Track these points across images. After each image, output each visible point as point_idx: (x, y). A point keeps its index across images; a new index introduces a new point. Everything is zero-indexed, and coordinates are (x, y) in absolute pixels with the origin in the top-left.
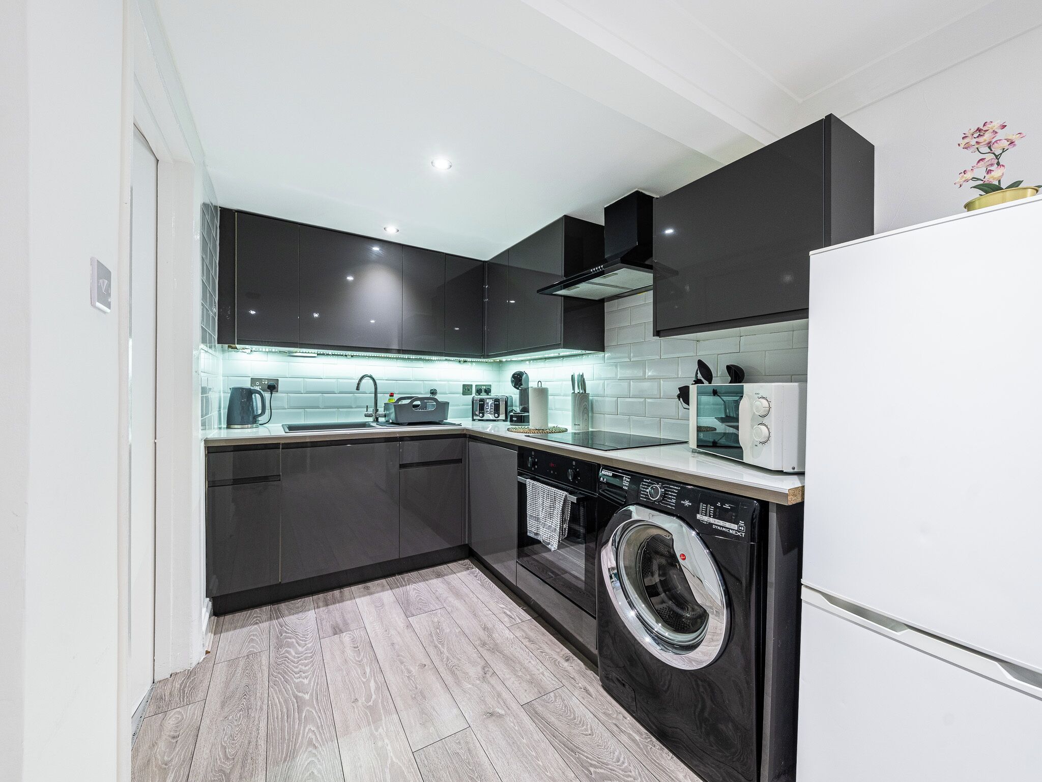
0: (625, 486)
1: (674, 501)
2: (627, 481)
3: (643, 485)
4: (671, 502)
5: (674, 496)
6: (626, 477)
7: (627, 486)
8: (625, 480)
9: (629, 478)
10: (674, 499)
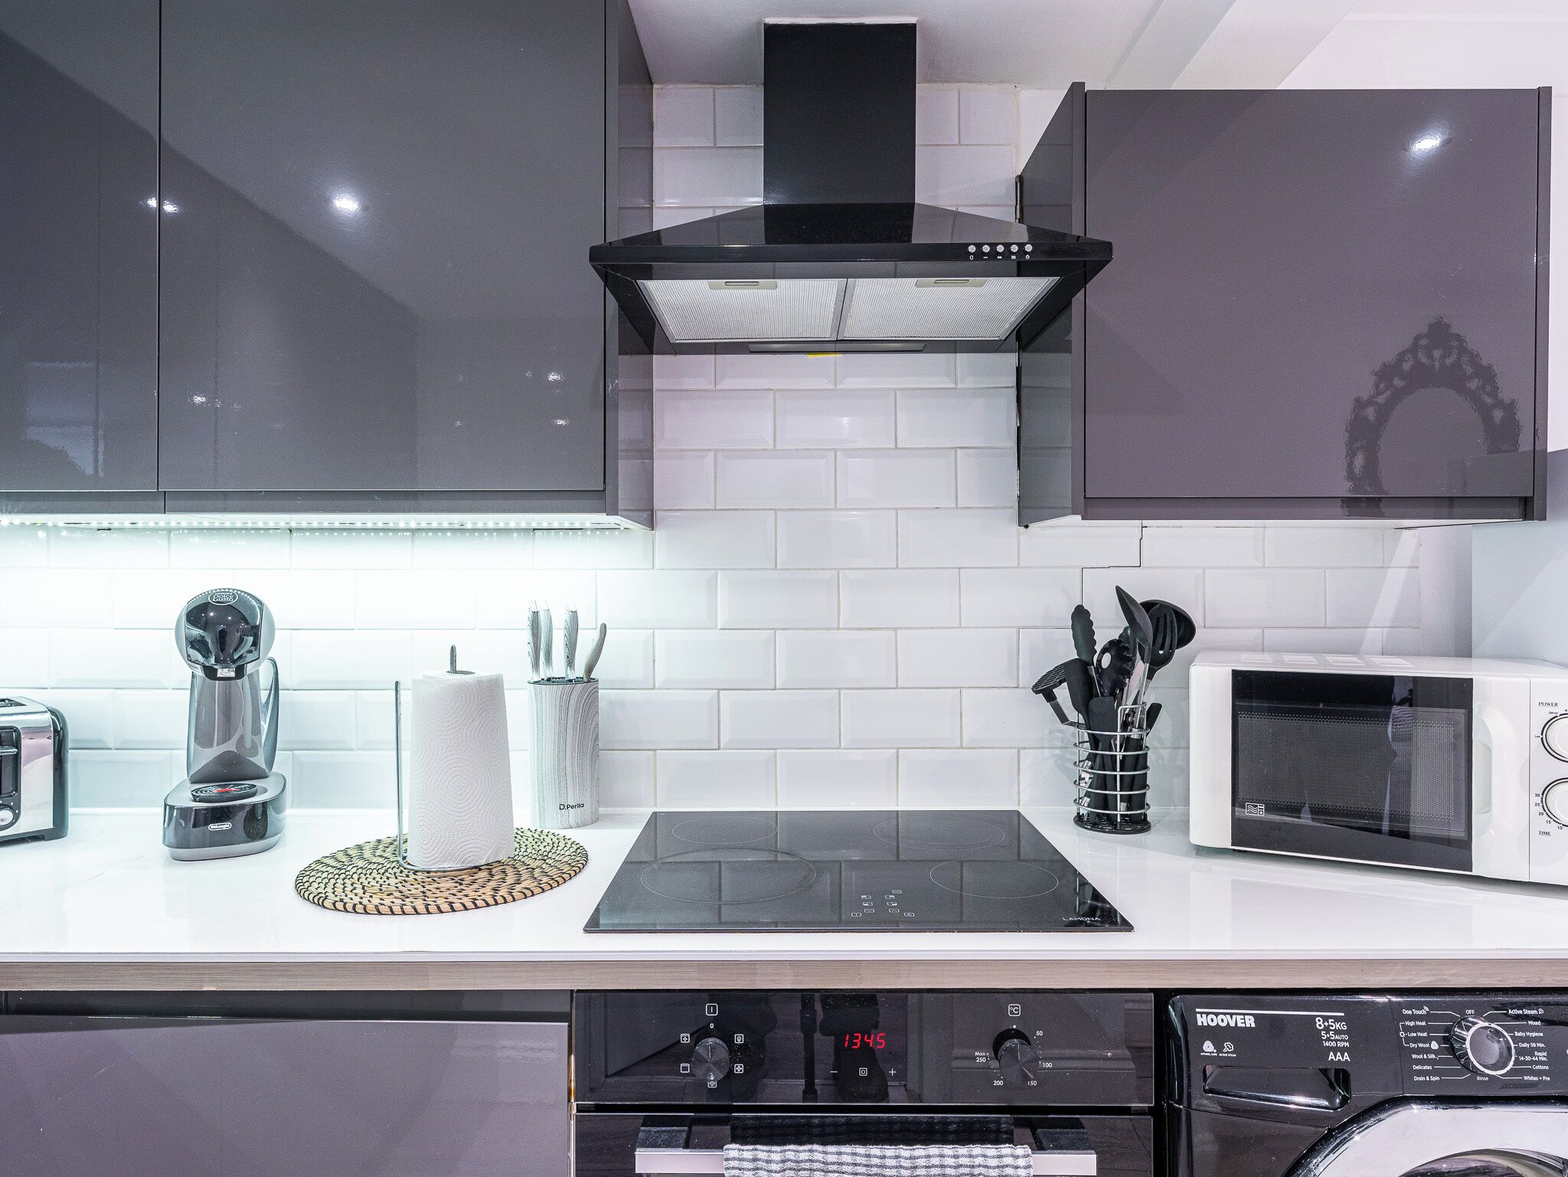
0: (1335, 1050)
1: (1542, 1056)
2: (1337, 1032)
3: (1407, 1029)
4: (1532, 1063)
5: (1536, 1040)
6: (1326, 1018)
7: (1342, 1050)
8: (1327, 1029)
9: (1337, 1019)
10: (1540, 1050)
